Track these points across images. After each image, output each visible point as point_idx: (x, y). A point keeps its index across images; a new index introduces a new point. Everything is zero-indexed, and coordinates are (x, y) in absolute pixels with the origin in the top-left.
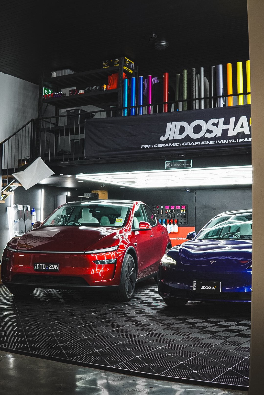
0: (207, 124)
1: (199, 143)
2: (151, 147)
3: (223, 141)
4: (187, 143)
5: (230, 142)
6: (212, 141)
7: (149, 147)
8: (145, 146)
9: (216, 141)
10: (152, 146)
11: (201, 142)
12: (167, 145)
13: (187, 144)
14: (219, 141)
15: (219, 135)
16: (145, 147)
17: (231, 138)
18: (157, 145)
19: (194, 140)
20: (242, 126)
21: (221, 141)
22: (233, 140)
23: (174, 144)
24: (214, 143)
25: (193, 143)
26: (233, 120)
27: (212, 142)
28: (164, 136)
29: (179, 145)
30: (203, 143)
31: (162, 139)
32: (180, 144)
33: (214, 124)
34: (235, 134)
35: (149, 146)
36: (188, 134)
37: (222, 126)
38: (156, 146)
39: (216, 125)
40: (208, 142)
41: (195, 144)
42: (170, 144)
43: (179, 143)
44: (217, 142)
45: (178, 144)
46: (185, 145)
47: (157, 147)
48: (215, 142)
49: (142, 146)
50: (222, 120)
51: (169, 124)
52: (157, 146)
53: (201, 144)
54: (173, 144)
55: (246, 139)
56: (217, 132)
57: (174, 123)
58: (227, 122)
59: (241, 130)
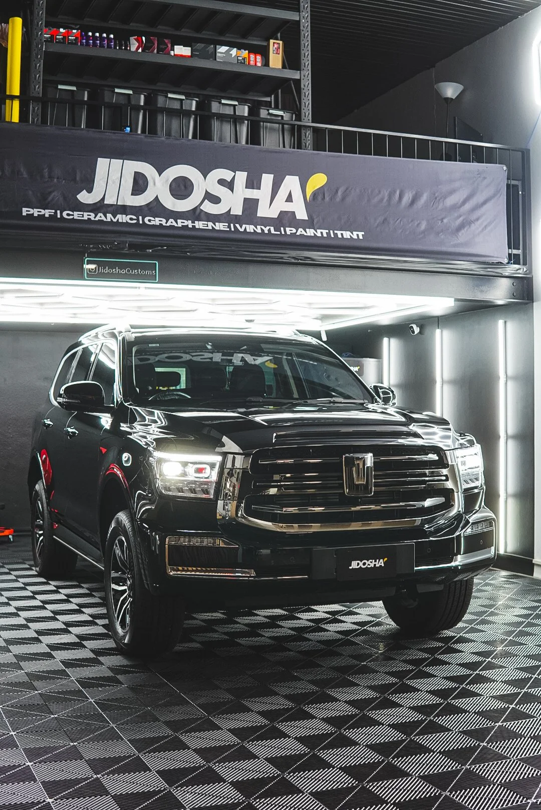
0: (205, 179)
1: (189, 224)
2: (53, 218)
3: (250, 228)
4: (157, 219)
5: (266, 232)
6: (221, 224)
7: (47, 215)
8: (36, 212)
9: (232, 225)
10: (56, 213)
11: (193, 222)
12: (100, 216)
13: (157, 221)
14: (237, 225)
15: (238, 211)
16: (36, 215)
17: (266, 221)
18: (71, 213)
19: (177, 215)
20: (289, 199)
21: (244, 226)
22: (272, 229)
23: (122, 218)
24: (228, 229)
25: (171, 222)
26: (267, 179)
27: (220, 226)
28: (90, 191)
29: (135, 222)
30: (199, 225)
31: (84, 197)
32: (138, 219)
33: (221, 182)
34: (273, 213)
35: (47, 213)
36: (157, 196)
37: (242, 191)
38: (68, 215)
39: (230, 185)
40: (210, 224)
41: (180, 225)
42: (109, 216)
43: (134, 217)
44: (235, 227)
45: (131, 219)
46: (152, 223)
47: (71, 217)
48: (229, 227)
49: (24, 209)
50: (241, 177)
51: (102, 163)
52: (73, 215)
53: (194, 226)
54: (119, 216)
55: (301, 229)
56: (233, 202)
57: (117, 163)
58: (253, 183)
59: (288, 207)
